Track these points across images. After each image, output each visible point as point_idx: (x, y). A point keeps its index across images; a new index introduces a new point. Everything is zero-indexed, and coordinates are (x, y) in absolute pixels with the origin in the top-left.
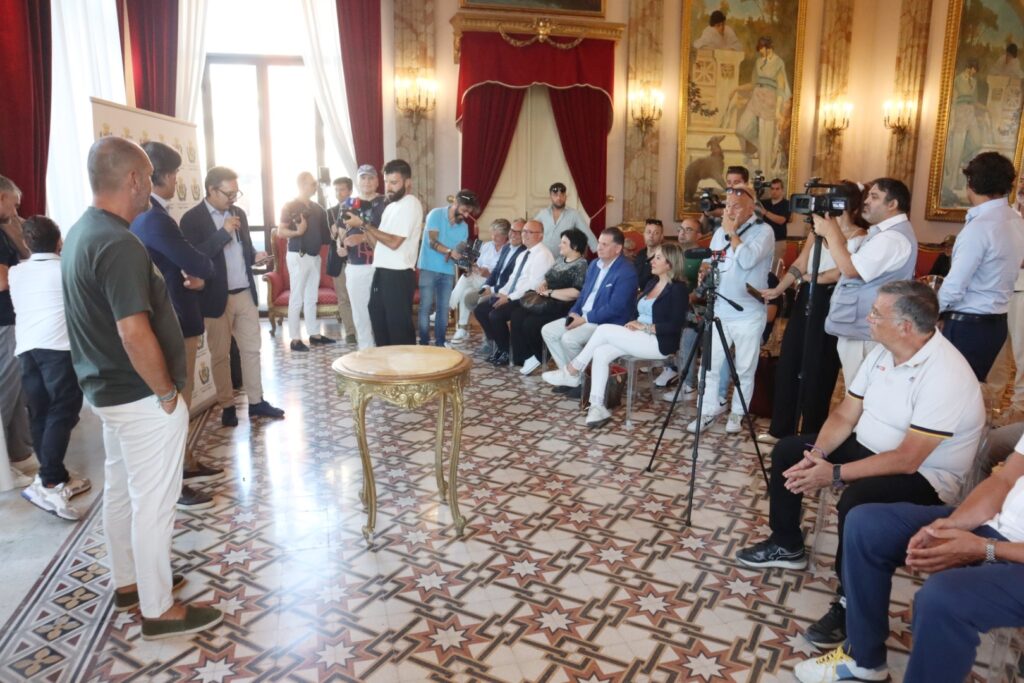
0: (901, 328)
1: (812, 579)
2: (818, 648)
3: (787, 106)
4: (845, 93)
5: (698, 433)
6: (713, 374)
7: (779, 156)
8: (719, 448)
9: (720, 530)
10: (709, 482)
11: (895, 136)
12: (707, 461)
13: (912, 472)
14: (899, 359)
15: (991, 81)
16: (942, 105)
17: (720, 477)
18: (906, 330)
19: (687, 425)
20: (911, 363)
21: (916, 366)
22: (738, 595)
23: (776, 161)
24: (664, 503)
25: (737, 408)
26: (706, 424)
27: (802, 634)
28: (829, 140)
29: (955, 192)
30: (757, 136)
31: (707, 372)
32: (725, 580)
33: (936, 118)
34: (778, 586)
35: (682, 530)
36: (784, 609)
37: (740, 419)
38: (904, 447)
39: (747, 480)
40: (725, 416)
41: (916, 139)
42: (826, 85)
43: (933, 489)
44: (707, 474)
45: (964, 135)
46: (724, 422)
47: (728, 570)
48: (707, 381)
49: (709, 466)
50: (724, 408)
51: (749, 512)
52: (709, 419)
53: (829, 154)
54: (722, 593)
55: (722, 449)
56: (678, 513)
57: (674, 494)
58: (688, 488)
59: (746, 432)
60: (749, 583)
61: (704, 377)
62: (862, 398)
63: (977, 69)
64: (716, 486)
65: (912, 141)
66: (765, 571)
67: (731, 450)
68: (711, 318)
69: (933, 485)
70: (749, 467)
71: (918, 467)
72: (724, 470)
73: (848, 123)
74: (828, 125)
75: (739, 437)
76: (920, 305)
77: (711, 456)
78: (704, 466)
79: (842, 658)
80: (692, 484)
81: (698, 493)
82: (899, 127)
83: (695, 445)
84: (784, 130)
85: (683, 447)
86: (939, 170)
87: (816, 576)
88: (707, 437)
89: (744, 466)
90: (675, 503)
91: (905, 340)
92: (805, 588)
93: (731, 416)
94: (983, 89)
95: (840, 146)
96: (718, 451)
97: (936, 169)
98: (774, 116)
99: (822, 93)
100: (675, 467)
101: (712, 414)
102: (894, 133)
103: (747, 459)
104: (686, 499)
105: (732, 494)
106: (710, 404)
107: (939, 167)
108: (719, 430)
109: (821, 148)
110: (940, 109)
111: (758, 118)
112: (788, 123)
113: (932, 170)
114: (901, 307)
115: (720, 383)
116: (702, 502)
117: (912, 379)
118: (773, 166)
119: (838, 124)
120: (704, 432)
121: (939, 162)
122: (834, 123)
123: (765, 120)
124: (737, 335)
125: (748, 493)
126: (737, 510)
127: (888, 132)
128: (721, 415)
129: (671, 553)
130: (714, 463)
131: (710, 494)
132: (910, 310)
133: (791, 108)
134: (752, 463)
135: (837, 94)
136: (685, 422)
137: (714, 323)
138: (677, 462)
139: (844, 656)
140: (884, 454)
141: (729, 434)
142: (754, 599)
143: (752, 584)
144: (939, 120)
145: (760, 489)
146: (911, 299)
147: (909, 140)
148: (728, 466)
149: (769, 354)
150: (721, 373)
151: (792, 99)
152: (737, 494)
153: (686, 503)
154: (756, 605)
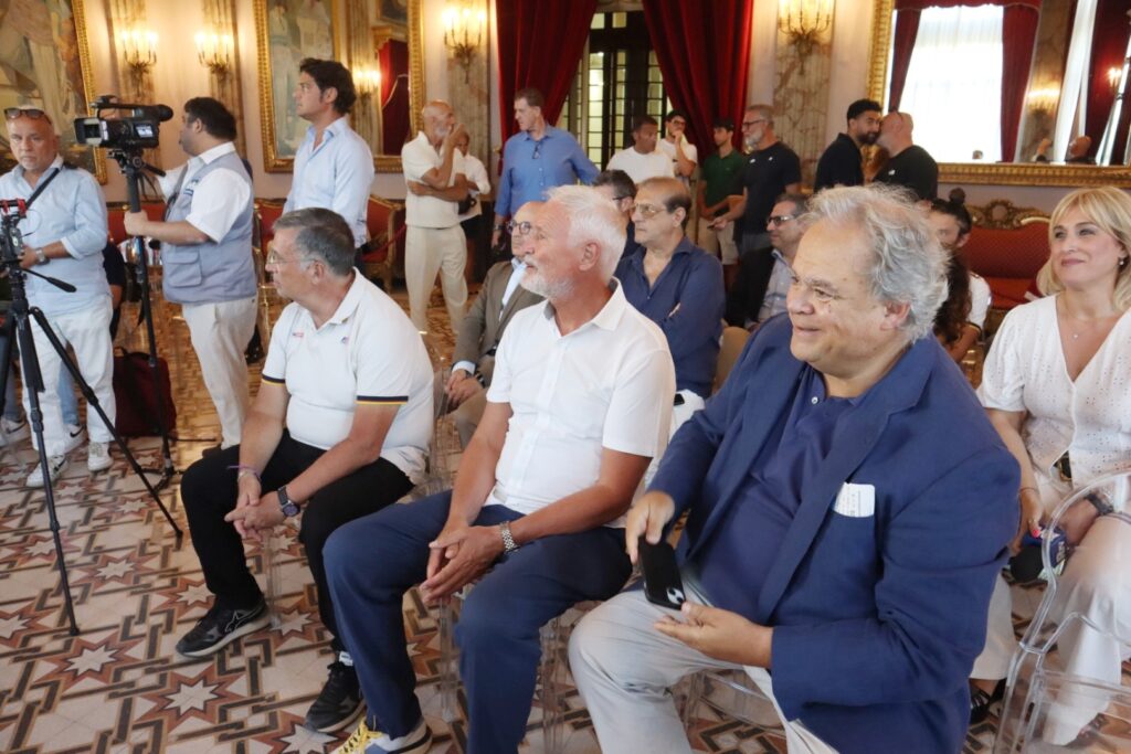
0: (312, 271)
1: (282, 638)
2: (330, 734)
3: (67, 27)
4: (144, 19)
5: (49, 486)
6: (49, 397)
7: (71, 96)
8: (86, 497)
9: (128, 621)
10: (87, 553)
11: (215, 76)
12: (74, 524)
13: (374, 459)
14: (320, 317)
15: (300, 22)
16: (260, 42)
17: (102, 540)
18: (317, 274)
19: (26, 479)
20: (337, 318)
21: (345, 321)
22: (193, 711)
23: (67, 102)
24: (21, 614)
25: (99, 433)
26: (56, 469)
27: (301, 725)
28: (134, 77)
29: (287, 142)
30: (32, 66)
31: (40, 395)
32: (163, 696)
33: (256, 56)
34: (242, 669)
35: (67, 647)
36: (262, 699)
37: (105, 448)
38: (357, 431)
39: (143, 532)
40: (82, 450)
41: (239, 80)
42: (117, 6)
43: (403, 474)
44: (81, 542)
45: (286, 79)
46: (84, 458)
47: (163, 679)
48: (43, 407)
49: (79, 529)
50: (79, 439)
51: (162, 577)
52: (58, 461)
53: (138, 95)
54: (166, 719)
55: (93, 498)
56: (50, 621)
57: (36, 593)
58: (58, 574)
59: (120, 464)
60: (201, 683)
61: (35, 403)
62: (283, 381)
63: (286, 9)
64: (101, 556)
65: (235, 82)
66: (216, 657)
67: (106, 495)
68: (24, 309)
69: (402, 469)
70: (140, 512)
71: (379, 452)
72: (105, 528)
73: (155, 57)
74: (130, 58)
75: (111, 473)
76: (329, 239)
77: (79, 514)
78: (71, 532)
79: (368, 737)
80: (62, 567)
81: (75, 576)
82: (217, 66)
83: (49, 504)
84: (69, 62)
85: (29, 514)
86: (270, 116)
87: (284, 632)
88: (63, 486)
89: (133, 512)
90: (42, 607)
91: (320, 289)
92: (278, 654)
93: (90, 448)
94: (294, 31)
95: (150, 86)
96: (86, 501)
97: (267, 114)
98: (52, 40)
99: (114, 15)
100: (23, 548)
101: (61, 452)
102: (213, 72)
103: (133, 500)
104: (57, 594)
105: (128, 559)
106: (57, 440)
107: (269, 112)
108: (79, 472)
109: (127, 88)
110: (259, 46)
111: (26, 41)
112: (73, 51)
113: (262, 117)
114: (305, 243)
115: (63, 406)
116: (86, 587)
117: (345, 339)
118: (65, 109)
119: (143, 59)
120: (56, 480)
121: (268, 107)
122: (138, 56)
123: (39, 44)
124: (75, 333)
125: (150, 549)
126: (144, 581)
127: (206, 72)
128: (75, 450)
129: (60, 693)
130: (86, 521)
131: (95, 571)
132: (317, 245)
133: (74, 31)
134: (143, 505)
135: (134, 19)
136: (23, 475)
137: (31, 317)
138: (25, 540)
139: (371, 734)
140: (336, 447)
141: (96, 473)
142: (218, 705)
143: (205, 685)
144: (260, 59)
145: (168, 537)
146: (317, 230)
147: (231, 81)
148: (108, 519)
149: (124, 351)
150: (60, 392)
151: (72, 19)
152: (136, 556)
153: (61, 600)
154: (223, 715)
